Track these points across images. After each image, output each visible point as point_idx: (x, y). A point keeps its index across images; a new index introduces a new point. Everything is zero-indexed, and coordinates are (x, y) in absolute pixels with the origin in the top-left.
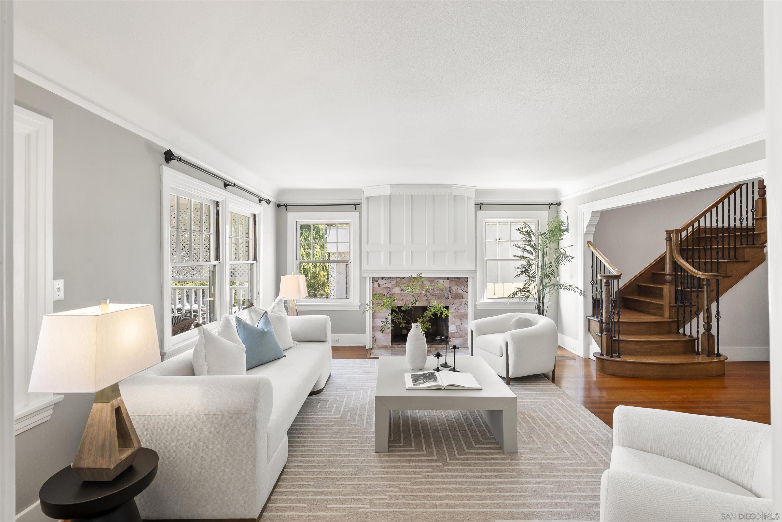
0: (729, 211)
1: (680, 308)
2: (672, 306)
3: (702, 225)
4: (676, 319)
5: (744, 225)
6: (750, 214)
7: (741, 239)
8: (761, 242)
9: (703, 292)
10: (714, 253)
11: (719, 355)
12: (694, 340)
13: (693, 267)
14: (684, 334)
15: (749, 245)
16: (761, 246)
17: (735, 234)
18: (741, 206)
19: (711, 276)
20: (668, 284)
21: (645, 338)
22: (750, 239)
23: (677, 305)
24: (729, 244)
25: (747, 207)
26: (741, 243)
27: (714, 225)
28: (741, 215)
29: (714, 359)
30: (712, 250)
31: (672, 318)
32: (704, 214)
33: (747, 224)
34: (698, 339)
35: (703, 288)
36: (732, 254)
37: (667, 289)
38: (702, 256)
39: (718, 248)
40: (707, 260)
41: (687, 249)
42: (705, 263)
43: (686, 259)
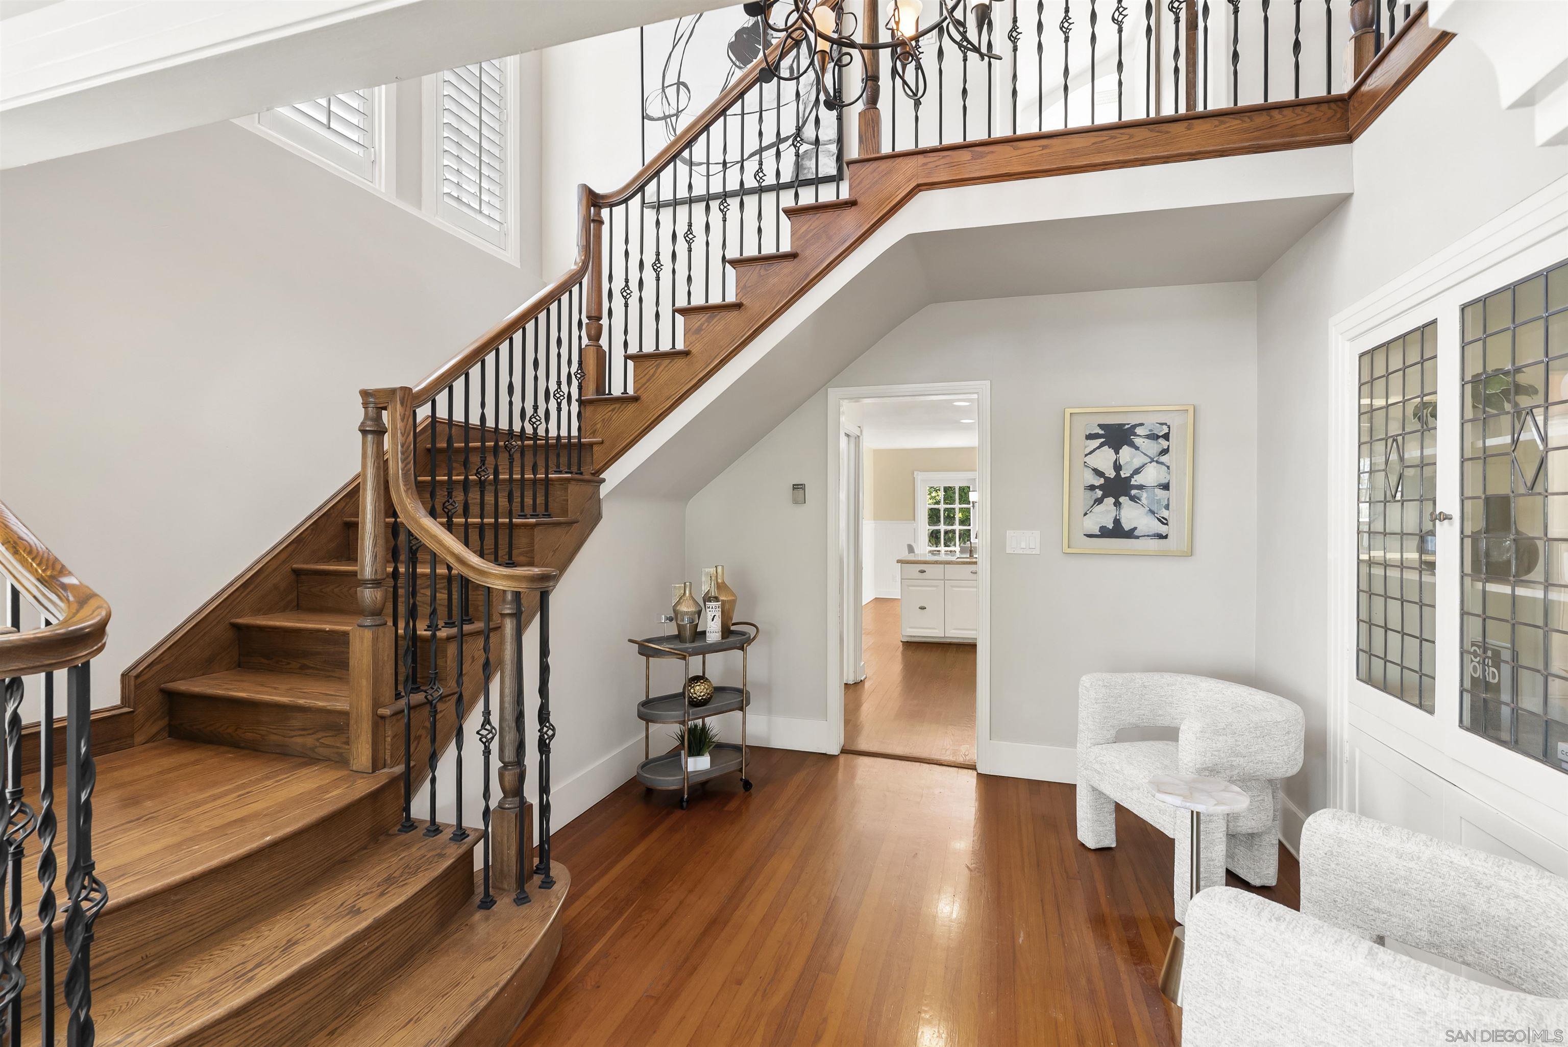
0: (536, 364)
1: (413, 714)
4: (401, 759)
7: (558, 456)
8: (595, 469)
12: (470, 842)
14: (434, 822)
15: (572, 475)
16: (595, 479)
20: (369, 619)
22: (574, 458)
25: (570, 362)
26: (558, 466)
28: (559, 383)
31: (385, 767)
36: (540, 500)
38: (475, 509)
39: (511, 480)
40: (486, 520)
41: (434, 484)
42: (481, 527)
43: (433, 514)
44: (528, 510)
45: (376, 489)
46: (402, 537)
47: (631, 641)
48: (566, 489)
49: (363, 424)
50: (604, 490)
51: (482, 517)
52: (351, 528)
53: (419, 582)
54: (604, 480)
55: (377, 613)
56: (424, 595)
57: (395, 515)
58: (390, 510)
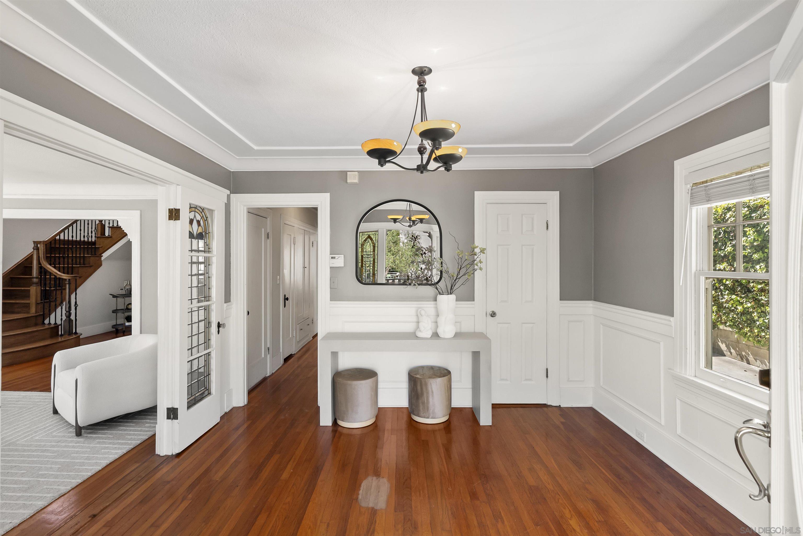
0: (80, 230)
1: (45, 304)
2: (38, 303)
3: (62, 238)
4: (42, 313)
5: (90, 240)
6: (94, 233)
7: (88, 250)
8: (99, 253)
9: (65, 289)
10: (70, 261)
11: (76, 333)
12: (58, 326)
13: (59, 271)
14: (50, 324)
15: (92, 254)
16: (100, 256)
17: (84, 247)
18: (88, 227)
19: (71, 276)
20: (35, 285)
21: (19, 331)
22: (93, 250)
23: (43, 301)
24: (80, 254)
25: (92, 228)
26: (88, 253)
27: (70, 238)
28: (88, 234)
29: (73, 336)
30: (69, 258)
31: (38, 313)
32: (63, 231)
33: (92, 240)
34: (61, 325)
35: (65, 286)
36: (82, 261)
37: (34, 291)
38: (62, 262)
39: (72, 256)
40: (65, 266)
41: (51, 257)
42: (64, 267)
43: (50, 265)
44: (78, 263)
45: (37, 260)
46: (43, 270)
47: (110, 294)
48: (90, 259)
49: (33, 247)
50: (103, 258)
51: (64, 265)
52: (31, 268)
53: (47, 279)
54: (103, 256)
55: (36, 283)
56: (48, 282)
57: (41, 265)
58: (39, 263)
